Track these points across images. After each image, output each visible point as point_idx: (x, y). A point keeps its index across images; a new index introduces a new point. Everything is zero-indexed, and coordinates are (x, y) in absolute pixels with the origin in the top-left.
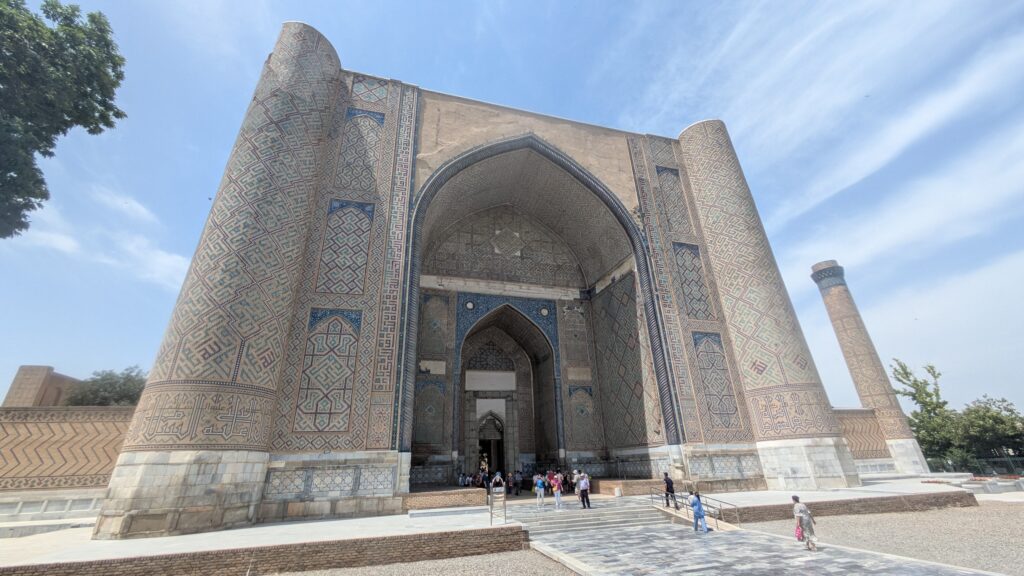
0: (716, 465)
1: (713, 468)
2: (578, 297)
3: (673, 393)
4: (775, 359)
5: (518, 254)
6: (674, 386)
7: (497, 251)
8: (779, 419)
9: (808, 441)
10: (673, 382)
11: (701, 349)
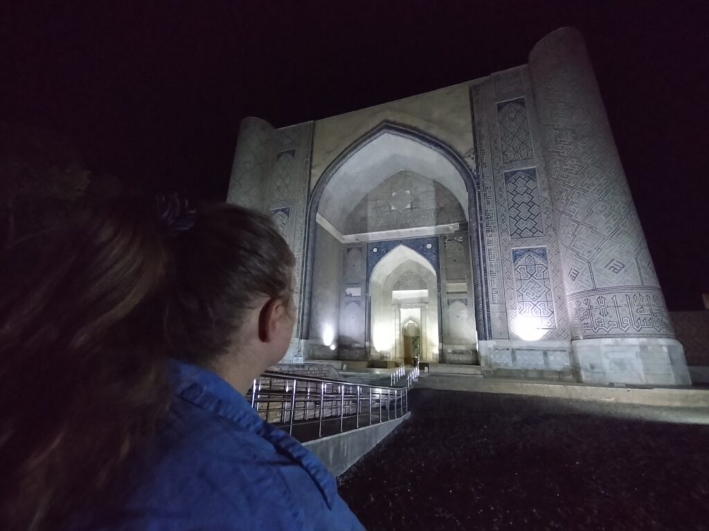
0: (519, 357)
1: (514, 359)
2: (458, 229)
3: (485, 302)
4: (587, 266)
5: (409, 206)
6: (487, 296)
7: (393, 208)
8: (585, 321)
9: (609, 341)
10: (487, 293)
11: (520, 263)
